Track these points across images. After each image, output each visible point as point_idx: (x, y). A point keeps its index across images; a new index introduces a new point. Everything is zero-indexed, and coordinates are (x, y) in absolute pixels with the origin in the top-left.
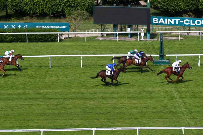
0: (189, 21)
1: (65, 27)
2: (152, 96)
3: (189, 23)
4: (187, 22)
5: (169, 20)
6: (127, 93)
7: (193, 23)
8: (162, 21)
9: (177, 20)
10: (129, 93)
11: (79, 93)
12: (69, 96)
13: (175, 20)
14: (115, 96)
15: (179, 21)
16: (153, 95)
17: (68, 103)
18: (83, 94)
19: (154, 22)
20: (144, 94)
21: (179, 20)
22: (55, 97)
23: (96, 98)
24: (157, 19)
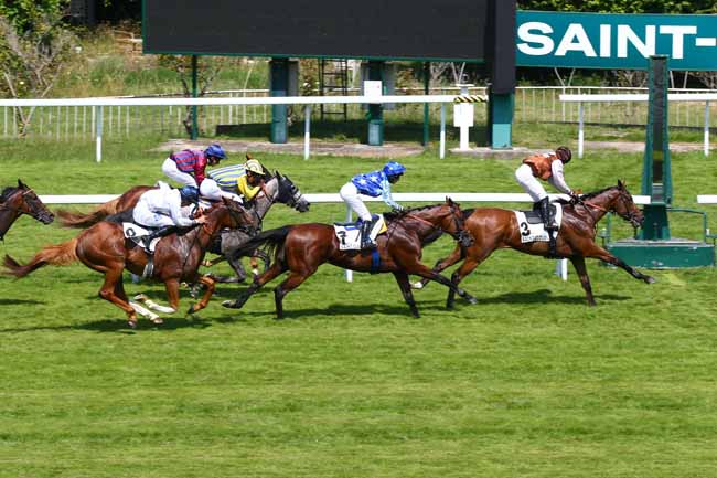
2: (690, 421)
5: (625, 32)
6: (510, 406)
8: (575, 40)
9: (678, 33)
10: (527, 406)
11: (181, 408)
12: (121, 424)
13: (664, 30)
14: (438, 419)
15: (689, 40)
16: (695, 417)
17: (131, 459)
18: (207, 410)
19: (523, 48)
20: (632, 412)
21: (692, 30)
22: (24, 427)
24: (546, 28)
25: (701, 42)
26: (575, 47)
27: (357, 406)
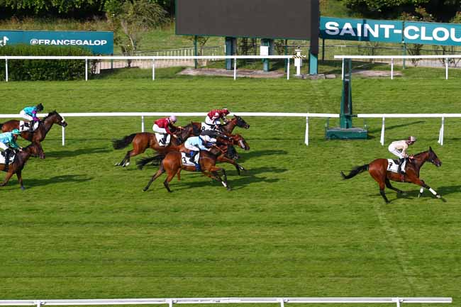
0: (416, 29)
1: (103, 42)
3: (416, 36)
4: (412, 33)
6: (257, 210)
7: (426, 35)
10: (263, 211)
11: (135, 209)
12: (110, 217)
17: (108, 234)
18: (146, 211)
20: (302, 213)
21: (393, 27)
22: (74, 218)
23: (177, 223)
24: (337, 25)
25: (396, 31)
26: (348, 32)
27: (200, 210)
